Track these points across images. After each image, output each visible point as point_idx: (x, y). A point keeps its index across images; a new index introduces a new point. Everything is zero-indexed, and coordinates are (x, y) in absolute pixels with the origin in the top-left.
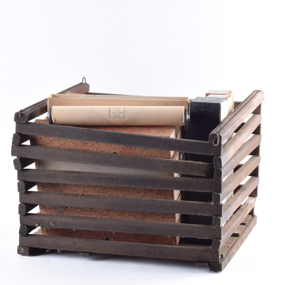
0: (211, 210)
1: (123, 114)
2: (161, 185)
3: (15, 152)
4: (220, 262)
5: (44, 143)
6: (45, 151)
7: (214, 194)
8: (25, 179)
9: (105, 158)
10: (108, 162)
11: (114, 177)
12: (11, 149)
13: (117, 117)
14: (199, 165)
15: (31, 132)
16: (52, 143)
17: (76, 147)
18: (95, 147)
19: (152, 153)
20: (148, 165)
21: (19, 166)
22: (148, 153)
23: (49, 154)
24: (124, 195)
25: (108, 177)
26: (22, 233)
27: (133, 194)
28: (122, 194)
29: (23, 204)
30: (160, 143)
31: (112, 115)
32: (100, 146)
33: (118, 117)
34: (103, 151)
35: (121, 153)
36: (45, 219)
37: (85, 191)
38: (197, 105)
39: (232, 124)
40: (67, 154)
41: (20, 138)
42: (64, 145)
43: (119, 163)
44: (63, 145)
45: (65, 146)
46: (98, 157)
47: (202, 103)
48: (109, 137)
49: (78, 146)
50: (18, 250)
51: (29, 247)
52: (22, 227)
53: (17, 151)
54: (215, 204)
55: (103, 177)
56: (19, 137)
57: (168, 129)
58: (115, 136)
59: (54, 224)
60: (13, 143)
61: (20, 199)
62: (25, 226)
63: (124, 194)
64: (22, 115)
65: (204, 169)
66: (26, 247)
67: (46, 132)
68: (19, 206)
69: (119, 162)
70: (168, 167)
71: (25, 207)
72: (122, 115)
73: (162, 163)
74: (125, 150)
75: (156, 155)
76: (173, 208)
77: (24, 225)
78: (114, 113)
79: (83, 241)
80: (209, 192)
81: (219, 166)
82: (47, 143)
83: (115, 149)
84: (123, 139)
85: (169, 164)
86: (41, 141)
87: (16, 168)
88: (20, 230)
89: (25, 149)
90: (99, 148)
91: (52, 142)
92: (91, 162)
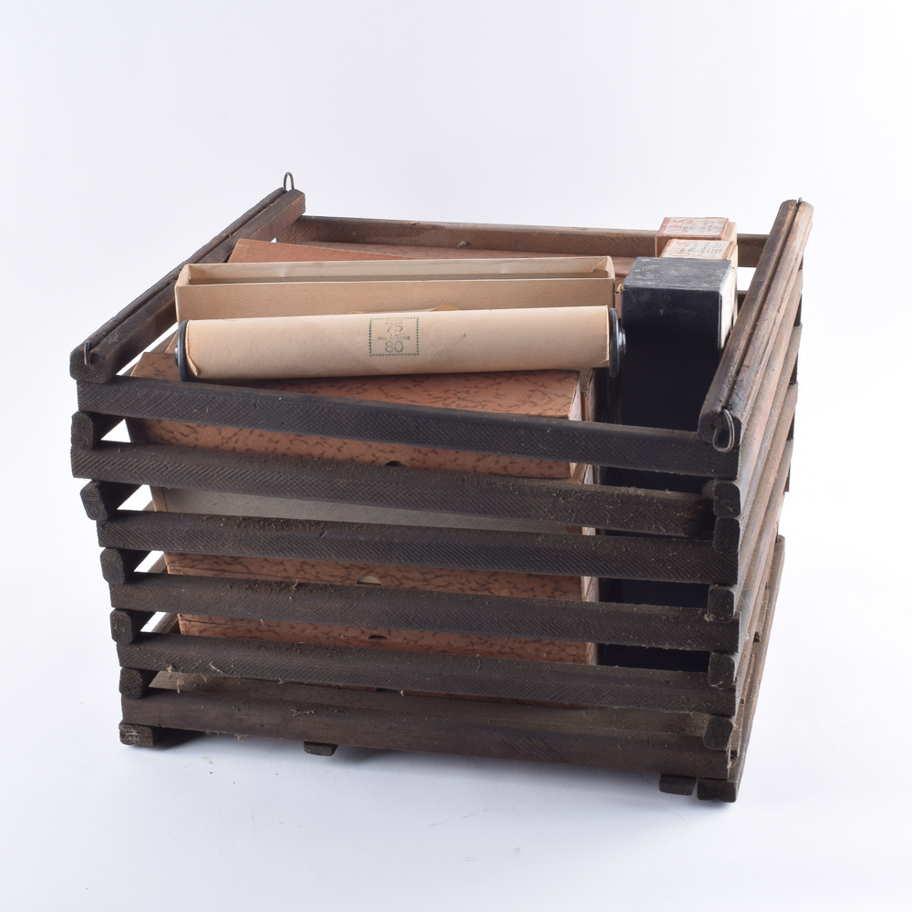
0: (702, 634)
1: (413, 342)
2: (545, 564)
3: (83, 468)
4: (730, 778)
5: (171, 435)
6: (176, 465)
7: (712, 591)
8: (121, 546)
9: (362, 484)
10: (375, 495)
11: (397, 540)
12: (70, 459)
13: (394, 352)
14: (664, 502)
15: (127, 407)
16: (195, 435)
17: (271, 447)
18: (331, 447)
19: (511, 463)
20: (503, 506)
21: (98, 509)
22: (497, 462)
23: (188, 471)
24: (428, 576)
25: (377, 539)
26: (129, 690)
27: (456, 576)
28: (422, 573)
29: (124, 614)
30: (538, 441)
31: (379, 347)
32: (345, 443)
33: (400, 352)
34: (358, 457)
35: (412, 462)
36: (193, 653)
37: (307, 564)
38: (645, 298)
39: (759, 359)
40: (245, 473)
41: (94, 427)
42: (234, 439)
43: (410, 500)
44: (230, 438)
45: (236, 443)
46: (341, 482)
47: (661, 290)
48: (374, 423)
49: (277, 442)
50: (122, 735)
51: (152, 727)
52: (127, 675)
53: (89, 465)
54: (717, 618)
55: (362, 539)
56: (91, 423)
57: (559, 380)
58: (393, 420)
59: (220, 668)
60: (75, 440)
61: (112, 599)
62: (134, 672)
63: (427, 573)
64: (93, 358)
65: (681, 516)
66: (144, 726)
67: (174, 408)
68: (111, 619)
69: (410, 495)
70: (567, 511)
71: (129, 621)
72: (409, 346)
73: (545, 497)
74: (426, 455)
75: (523, 469)
76: (584, 628)
77: (134, 669)
78: (385, 341)
79: (311, 713)
80: (696, 584)
81: (731, 509)
82: (182, 434)
83: (392, 452)
84: (418, 429)
85: (568, 502)
86: (162, 428)
87: (91, 515)
88: (121, 683)
89: (112, 458)
90: (342, 447)
91: (196, 432)
92: (320, 495)
